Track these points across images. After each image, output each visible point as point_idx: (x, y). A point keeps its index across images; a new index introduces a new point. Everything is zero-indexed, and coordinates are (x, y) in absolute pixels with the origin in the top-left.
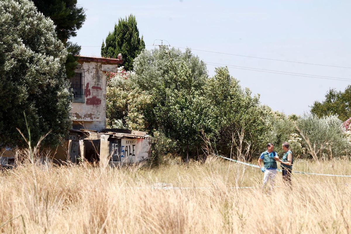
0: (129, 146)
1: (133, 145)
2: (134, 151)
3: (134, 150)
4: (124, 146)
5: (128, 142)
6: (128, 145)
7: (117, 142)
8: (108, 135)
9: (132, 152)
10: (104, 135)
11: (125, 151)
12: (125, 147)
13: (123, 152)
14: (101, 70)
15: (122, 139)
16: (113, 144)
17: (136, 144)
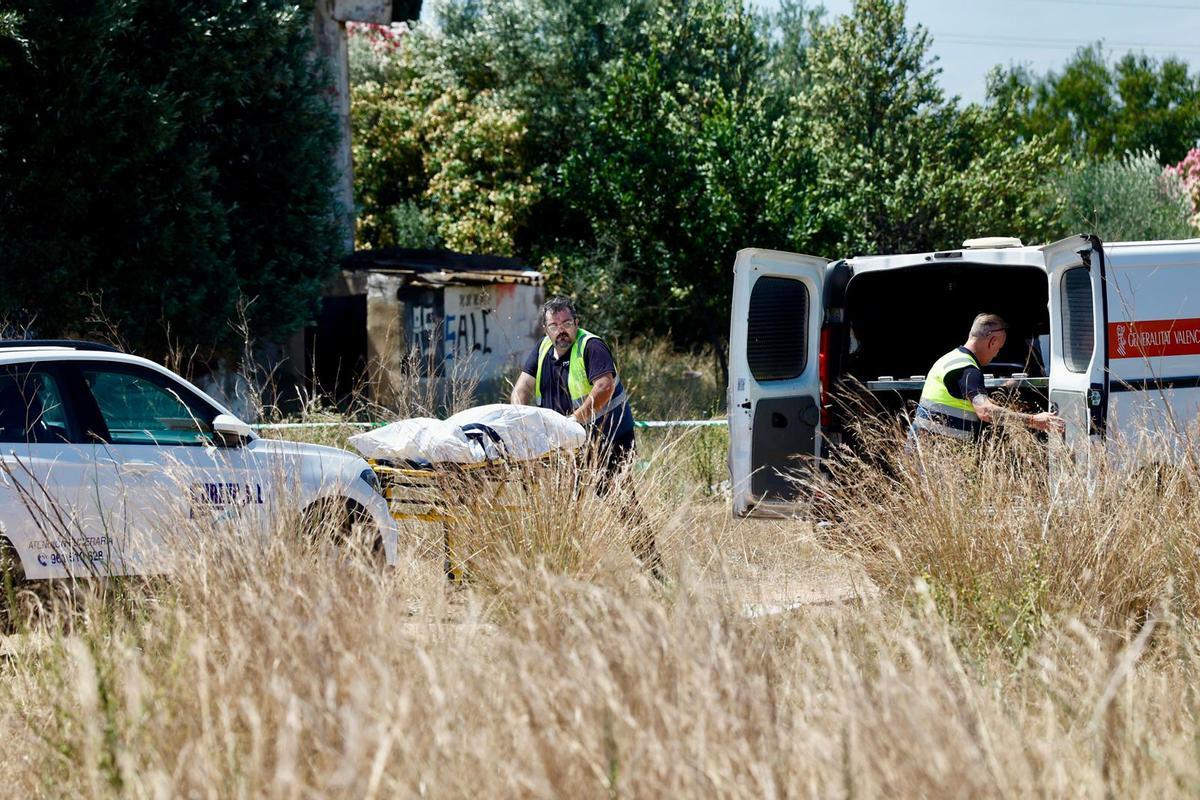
0: (472, 315)
1: (485, 313)
2: (489, 335)
3: (486, 331)
4: (453, 318)
5: (465, 300)
6: (467, 311)
7: (431, 301)
8: (395, 279)
9: (480, 339)
10: (382, 278)
11: (457, 334)
12: (458, 319)
13: (451, 341)
14: (333, 18)
15: (446, 290)
16: (417, 311)
17: (491, 305)
